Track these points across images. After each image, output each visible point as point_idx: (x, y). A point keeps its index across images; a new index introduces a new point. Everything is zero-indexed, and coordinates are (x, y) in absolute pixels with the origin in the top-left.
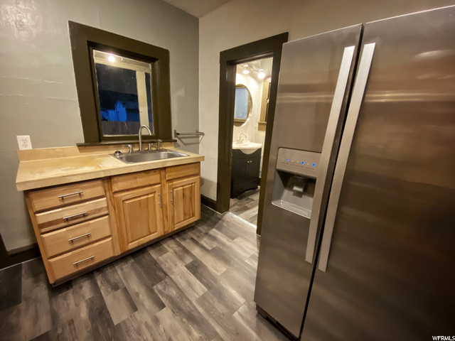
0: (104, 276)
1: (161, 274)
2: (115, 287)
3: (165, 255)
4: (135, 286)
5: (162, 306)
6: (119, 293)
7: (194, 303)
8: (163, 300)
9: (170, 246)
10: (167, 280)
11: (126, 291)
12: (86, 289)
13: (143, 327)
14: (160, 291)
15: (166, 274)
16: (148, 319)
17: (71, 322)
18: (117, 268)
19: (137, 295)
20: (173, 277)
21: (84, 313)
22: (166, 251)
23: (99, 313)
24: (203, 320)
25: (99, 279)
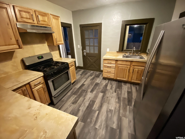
0: (111, 81)
1: (120, 88)
2: (111, 84)
3: (125, 86)
4: (114, 86)
5: (116, 92)
6: (111, 85)
7: (122, 97)
8: (117, 92)
9: (128, 85)
10: (121, 90)
11: (112, 86)
12: (107, 81)
13: (110, 92)
14: (117, 90)
15: (121, 89)
16: (112, 92)
17: (102, 84)
18: (114, 82)
19: (113, 88)
20: (122, 90)
21: (104, 84)
22: (126, 85)
23: (106, 86)
24: (120, 100)
25: (110, 81)
